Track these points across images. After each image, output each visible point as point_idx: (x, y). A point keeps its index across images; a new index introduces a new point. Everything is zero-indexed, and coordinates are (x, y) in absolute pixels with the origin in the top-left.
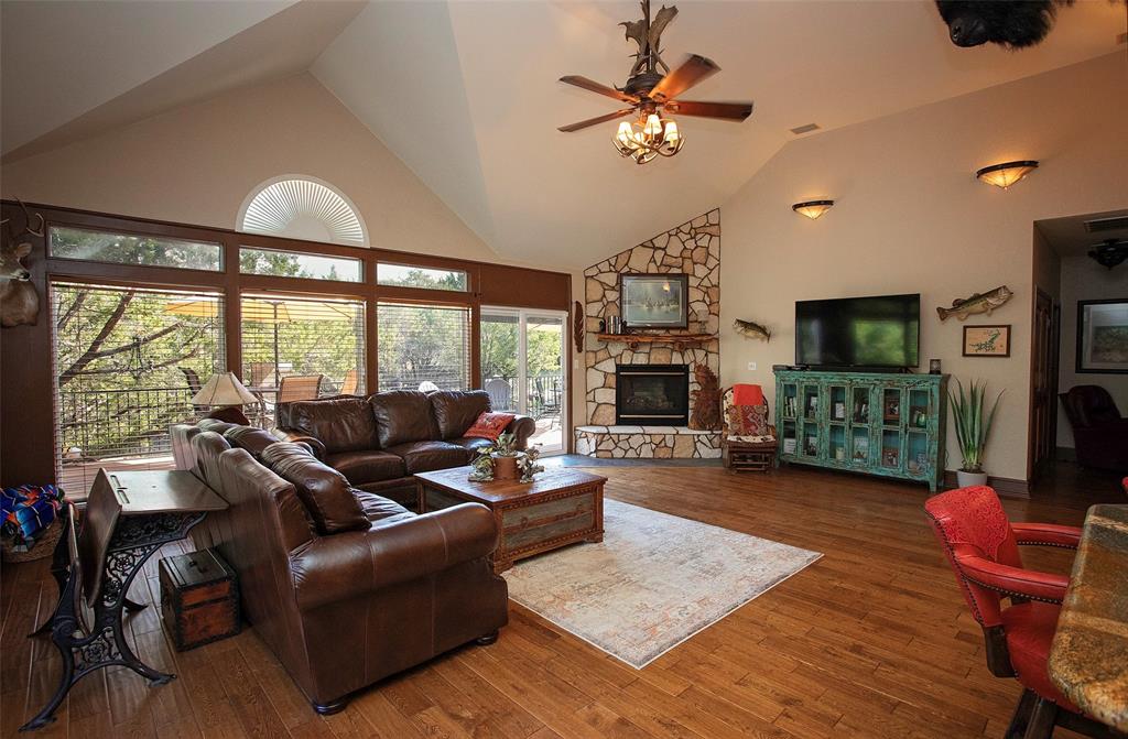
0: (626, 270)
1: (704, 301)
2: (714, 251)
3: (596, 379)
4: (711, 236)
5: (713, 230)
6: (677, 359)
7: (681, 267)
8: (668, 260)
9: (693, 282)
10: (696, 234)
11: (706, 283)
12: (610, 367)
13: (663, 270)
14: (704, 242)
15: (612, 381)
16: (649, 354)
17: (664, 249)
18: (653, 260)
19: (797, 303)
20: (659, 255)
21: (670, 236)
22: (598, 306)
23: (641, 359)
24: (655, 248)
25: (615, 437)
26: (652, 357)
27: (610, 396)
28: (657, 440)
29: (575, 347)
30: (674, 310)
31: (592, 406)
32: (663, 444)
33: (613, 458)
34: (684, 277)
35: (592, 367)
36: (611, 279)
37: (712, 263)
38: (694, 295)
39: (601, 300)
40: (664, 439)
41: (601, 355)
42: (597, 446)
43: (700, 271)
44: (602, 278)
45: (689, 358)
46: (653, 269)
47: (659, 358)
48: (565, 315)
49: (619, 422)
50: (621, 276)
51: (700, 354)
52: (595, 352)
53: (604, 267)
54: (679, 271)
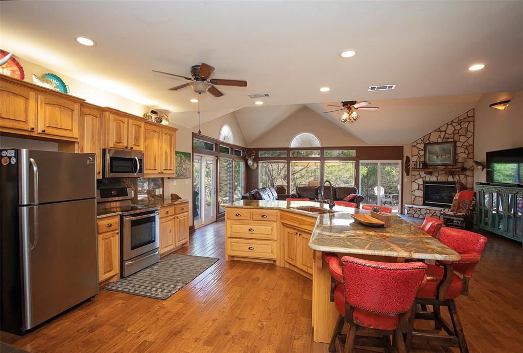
0: (428, 142)
1: (465, 152)
2: (470, 128)
3: (415, 186)
4: (469, 122)
5: (471, 119)
6: (451, 179)
7: (453, 138)
8: (447, 136)
9: (458, 144)
10: (461, 122)
11: (466, 144)
12: (420, 181)
13: (445, 140)
14: (465, 126)
15: (421, 187)
16: (438, 176)
17: (445, 131)
18: (440, 136)
19: (487, 153)
20: (443, 134)
21: (448, 125)
22: (417, 157)
23: (434, 179)
24: (441, 131)
25: (415, 209)
26: (439, 178)
27: (420, 193)
28: (432, 212)
29: (405, 174)
30: (448, 157)
31: (413, 197)
32: (435, 214)
33: (414, 217)
34: (455, 142)
35: (414, 181)
36: (422, 146)
37: (469, 134)
38: (459, 150)
39: (417, 155)
40: (435, 212)
41: (417, 177)
42: (408, 212)
43: (463, 139)
44: (418, 146)
45: (457, 178)
46: (440, 140)
47: (442, 178)
48: (400, 161)
49: (424, 204)
50: (425, 144)
51: (462, 177)
52: (415, 175)
53: (419, 142)
54: (452, 140)
